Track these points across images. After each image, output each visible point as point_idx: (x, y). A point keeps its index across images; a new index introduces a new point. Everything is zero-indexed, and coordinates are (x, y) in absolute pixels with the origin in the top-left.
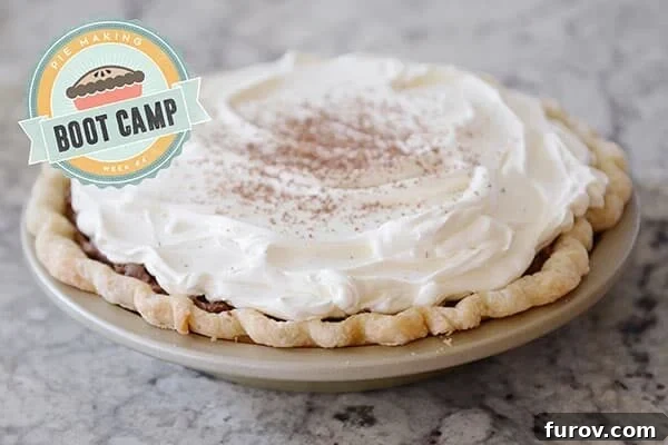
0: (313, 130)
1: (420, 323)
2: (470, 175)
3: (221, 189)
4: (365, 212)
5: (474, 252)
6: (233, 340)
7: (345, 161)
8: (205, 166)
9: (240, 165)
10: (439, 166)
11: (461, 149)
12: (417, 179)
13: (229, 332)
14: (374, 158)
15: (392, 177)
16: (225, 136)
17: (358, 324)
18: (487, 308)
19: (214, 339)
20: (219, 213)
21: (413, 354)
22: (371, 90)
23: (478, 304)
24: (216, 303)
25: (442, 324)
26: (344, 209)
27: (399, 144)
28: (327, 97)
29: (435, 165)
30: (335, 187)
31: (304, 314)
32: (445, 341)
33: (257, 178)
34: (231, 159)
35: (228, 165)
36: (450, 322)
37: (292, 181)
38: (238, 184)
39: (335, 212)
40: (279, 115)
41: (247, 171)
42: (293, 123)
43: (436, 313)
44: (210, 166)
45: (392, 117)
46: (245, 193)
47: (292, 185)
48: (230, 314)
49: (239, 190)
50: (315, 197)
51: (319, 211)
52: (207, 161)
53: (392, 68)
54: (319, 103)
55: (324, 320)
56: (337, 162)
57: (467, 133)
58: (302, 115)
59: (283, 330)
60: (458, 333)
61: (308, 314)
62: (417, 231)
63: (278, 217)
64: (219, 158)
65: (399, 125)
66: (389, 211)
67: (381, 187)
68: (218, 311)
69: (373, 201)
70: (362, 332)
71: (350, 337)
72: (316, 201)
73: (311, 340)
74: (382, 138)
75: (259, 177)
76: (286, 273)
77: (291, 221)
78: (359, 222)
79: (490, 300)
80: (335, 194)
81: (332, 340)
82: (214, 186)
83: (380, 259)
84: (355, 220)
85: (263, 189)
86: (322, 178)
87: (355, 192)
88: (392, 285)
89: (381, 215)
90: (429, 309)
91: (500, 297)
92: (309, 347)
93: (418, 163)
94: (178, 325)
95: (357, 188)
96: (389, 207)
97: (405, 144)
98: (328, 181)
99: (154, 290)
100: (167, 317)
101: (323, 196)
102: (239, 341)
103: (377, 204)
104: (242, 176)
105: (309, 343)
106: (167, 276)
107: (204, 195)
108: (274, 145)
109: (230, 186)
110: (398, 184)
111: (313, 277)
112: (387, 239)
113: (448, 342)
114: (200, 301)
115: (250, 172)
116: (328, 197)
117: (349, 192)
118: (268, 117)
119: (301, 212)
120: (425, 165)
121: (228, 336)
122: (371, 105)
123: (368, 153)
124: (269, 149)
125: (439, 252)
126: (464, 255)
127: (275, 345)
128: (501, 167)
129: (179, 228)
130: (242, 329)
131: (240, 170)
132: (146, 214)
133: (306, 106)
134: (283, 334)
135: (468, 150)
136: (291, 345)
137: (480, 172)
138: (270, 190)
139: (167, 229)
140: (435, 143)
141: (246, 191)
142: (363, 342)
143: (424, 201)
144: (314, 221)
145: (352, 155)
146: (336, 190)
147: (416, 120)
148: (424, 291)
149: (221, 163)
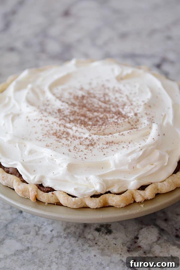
0: (85, 101)
1: (131, 198)
2: (151, 128)
3: (48, 134)
4: (107, 146)
5: (153, 166)
6: (54, 204)
7: (98, 119)
8: (41, 122)
9: (55, 122)
10: (138, 123)
11: (146, 114)
12: (129, 131)
13: (53, 201)
14: (110, 118)
15: (118, 129)
16: (48, 105)
17: (106, 199)
18: (158, 190)
19: (46, 204)
20: (47, 146)
21: (128, 211)
22: (108, 81)
23: (154, 189)
24: (47, 187)
25: (139, 198)
26: (99, 145)
27: (121, 110)
28: (90, 84)
29: (136, 122)
30: (95, 134)
31: (83, 195)
32: (141, 205)
33: (62, 128)
34: (51, 119)
35: (50, 122)
36: (143, 197)
37: (77, 131)
38: (55, 131)
39: (95, 146)
40: (70, 94)
41: (58, 125)
42: (76, 98)
43: (137, 193)
44: (43, 122)
45: (118, 95)
46: (58, 135)
47: (77, 132)
48: (53, 194)
49: (55, 134)
50: (87, 138)
51: (88, 146)
52: (41, 119)
53: (117, 70)
54: (87, 87)
55: (91, 197)
56: (95, 119)
57: (149, 106)
58: (80, 93)
59: (75, 202)
60: (146, 201)
61: (85, 195)
62: (130, 158)
63: (72, 148)
64: (46, 119)
65: (120, 100)
66: (117, 145)
67: (114, 135)
68: (48, 192)
69: (111, 141)
70: (107, 202)
71: (102, 204)
72: (87, 140)
73: (86, 205)
74: (114, 107)
75: (63, 128)
76: (75, 176)
77: (77, 150)
78: (105, 151)
79: (159, 187)
80: (95, 137)
81: (95, 206)
82: (45, 132)
83: (114, 169)
84: (103, 150)
85: (65, 133)
86: (90, 130)
87: (103, 137)
88: (119, 181)
89: (114, 147)
90: (134, 192)
91: (163, 185)
92: (85, 208)
93: (129, 123)
94: (32, 198)
95: (104, 134)
96: (117, 143)
97: (123, 111)
98: (92, 131)
99: (21, 181)
100: (27, 194)
101: (90, 138)
102: (56, 205)
103: (113, 142)
104: (56, 127)
105: (85, 206)
106: (27, 176)
107: (41, 137)
108: (69, 111)
109: (52, 132)
110: (121, 133)
111: (87, 179)
112: (117, 161)
113: (142, 206)
114: (40, 186)
115: (60, 125)
116: (92, 138)
117: (101, 137)
118: (66, 95)
119: (81, 146)
120: (132, 123)
121: (52, 202)
122: (108, 88)
123: (108, 115)
124: (67, 112)
125: (138, 166)
126: (149, 168)
127: (71, 207)
128: (163, 122)
129: (31, 152)
130: (58, 200)
131: (55, 124)
132: (17, 145)
133: (82, 89)
134: (75, 203)
135: (150, 114)
136: (79, 207)
137: (155, 127)
138: (68, 134)
139: (26, 153)
140: (136, 111)
141: (58, 134)
142: (107, 205)
143: (132, 141)
144: (87, 150)
145: (101, 116)
146: (96, 136)
147: (128, 97)
148: (132, 184)
149: (48, 121)
